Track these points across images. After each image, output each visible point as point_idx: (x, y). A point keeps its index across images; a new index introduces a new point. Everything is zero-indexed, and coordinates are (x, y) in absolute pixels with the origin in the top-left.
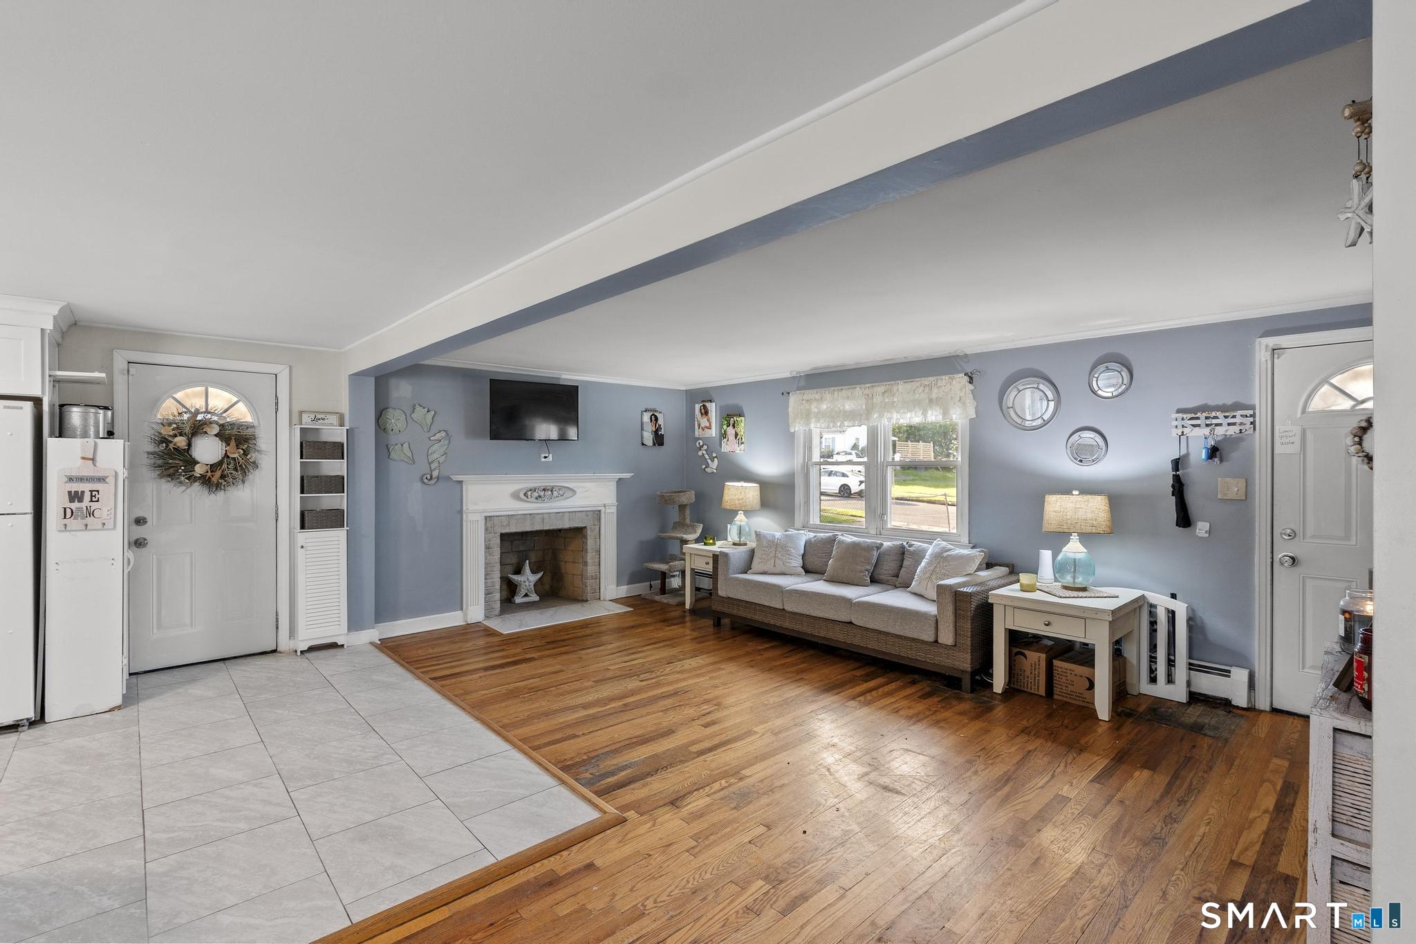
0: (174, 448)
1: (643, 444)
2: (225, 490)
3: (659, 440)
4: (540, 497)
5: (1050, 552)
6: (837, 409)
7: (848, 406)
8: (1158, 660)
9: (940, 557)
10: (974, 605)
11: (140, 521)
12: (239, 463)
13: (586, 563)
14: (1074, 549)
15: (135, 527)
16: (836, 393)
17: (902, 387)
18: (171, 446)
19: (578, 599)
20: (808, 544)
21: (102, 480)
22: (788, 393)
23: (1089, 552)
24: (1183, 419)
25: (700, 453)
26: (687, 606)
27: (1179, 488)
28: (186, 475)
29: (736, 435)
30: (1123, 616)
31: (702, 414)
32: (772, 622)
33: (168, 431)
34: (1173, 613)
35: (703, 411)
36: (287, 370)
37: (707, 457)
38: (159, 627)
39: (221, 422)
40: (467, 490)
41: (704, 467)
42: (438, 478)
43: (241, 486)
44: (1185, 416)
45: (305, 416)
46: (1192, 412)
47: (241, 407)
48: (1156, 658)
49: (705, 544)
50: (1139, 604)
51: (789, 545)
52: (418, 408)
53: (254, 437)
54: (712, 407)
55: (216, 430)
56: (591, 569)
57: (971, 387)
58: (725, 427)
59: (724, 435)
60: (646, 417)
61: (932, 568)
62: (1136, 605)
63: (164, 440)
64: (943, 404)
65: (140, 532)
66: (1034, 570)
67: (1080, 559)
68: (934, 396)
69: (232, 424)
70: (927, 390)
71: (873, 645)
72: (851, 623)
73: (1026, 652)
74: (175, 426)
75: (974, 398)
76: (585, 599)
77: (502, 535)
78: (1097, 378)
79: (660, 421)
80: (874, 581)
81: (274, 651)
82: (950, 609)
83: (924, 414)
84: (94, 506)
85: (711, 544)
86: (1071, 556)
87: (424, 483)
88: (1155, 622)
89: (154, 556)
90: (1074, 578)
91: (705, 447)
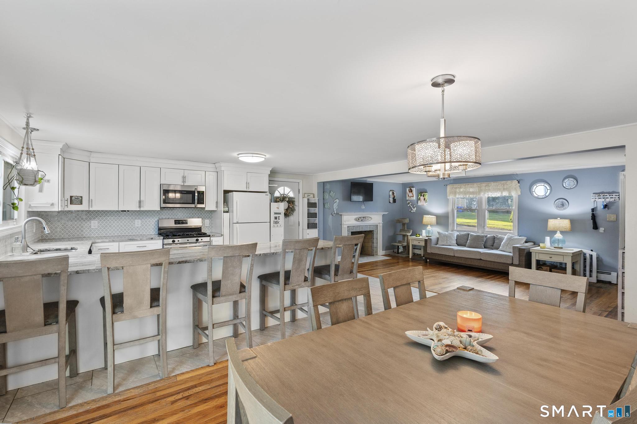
1: (390, 202)
3: (394, 201)
4: (362, 220)
5: (549, 237)
6: (467, 191)
7: (471, 190)
8: (587, 271)
9: (510, 239)
10: (525, 252)
12: (291, 209)
13: (373, 243)
14: (558, 236)
16: (466, 186)
17: (493, 184)
19: (371, 254)
20: (457, 236)
21: (280, 214)
22: (447, 185)
23: (563, 237)
24: (595, 196)
25: (409, 205)
26: (410, 257)
27: (594, 217)
29: (424, 199)
30: (575, 255)
31: (409, 192)
32: (449, 260)
33: (278, 200)
34: (592, 255)
35: (410, 190)
36: (302, 181)
37: (411, 206)
39: (287, 197)
40: (343, 217)
41: (410, 210)
42: (336, 214)
43: (292, 216)
44: (596, 195)
45: (306, 195)
46: (599, 194)
47: (292, 192)
48: (586, 270)
49: (416, 236)
50: (580, 253)
51: (452, 236)
52: (331, 192)
53: (295, 201)
54: (414, 190)
55: (286, 199)
56: (375, 244)
57: (519, 184)
58: (420, 196)
59: (419, 199)
60: (391, 193)
61: (508, 242)
62: (579, 253)
64: (509, 190)
66: (544, 242)
67: (560, 239)
68: (505, 187)
70: (502, 185)
71: (489, 266)
72: (481, 259)
73: (542, 267)
74: (280, 198)
75: (520, 188)
76: (372, 254)
77: (351, 232)
78: (565, 183)
79: (395, 194)
80: (485, 247)
82: (517, 253)
83: (502, 193)
84: (279, 221)
85: (418, 237)
86: (557, 238)
87: (332, 215)
88: (586, 259)
90: (558, 245)
91: (411, 203)
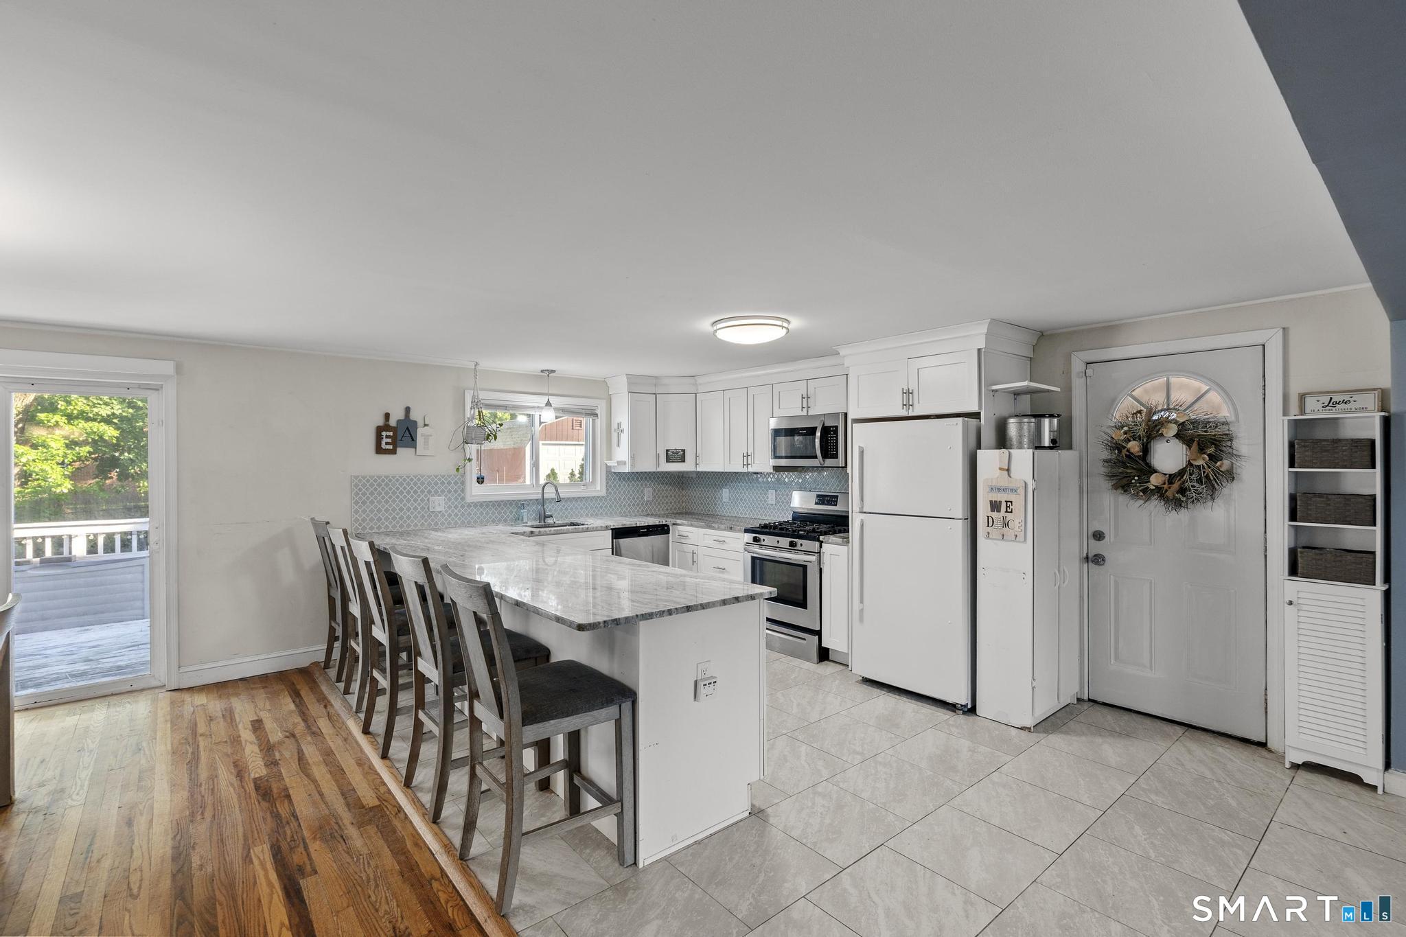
0: (1126, 455)
2: (1187, 508)
11: (1098, 536)
12: (1204, 472)
15: (1092, 541)
18: (1124, 452)
21: (1014, 490)
28: (1141, 486)
33: (1119, 436)
36: (1281, 337)
38: (1117, 658)
39: (1181, 420)
43: (1210, 503)
45: (1308, 402)
47: (1214, 397)
53: (1230, 438)
55: (1174, 429)
63: (1117, 447)
65: (1097, 547)
69: (1195, 423)
74: (1126, 429)
81: (1263, 745)
84: (1009, 516)
89: (1112, 576)
